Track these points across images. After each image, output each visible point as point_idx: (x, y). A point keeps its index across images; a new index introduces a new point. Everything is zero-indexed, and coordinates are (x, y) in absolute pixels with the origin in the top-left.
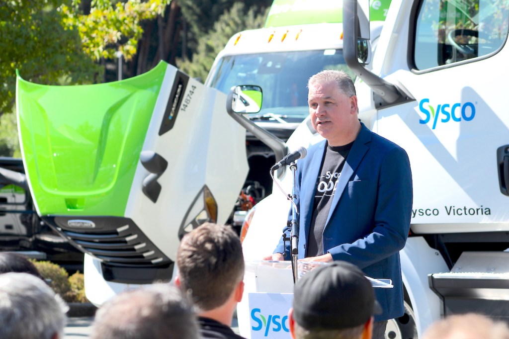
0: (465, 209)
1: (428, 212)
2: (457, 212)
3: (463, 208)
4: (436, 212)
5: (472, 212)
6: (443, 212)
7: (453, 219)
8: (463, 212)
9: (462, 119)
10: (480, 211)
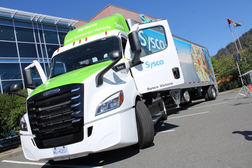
0: (166, 84)
1: (155, 88)
2: (164, 86)
3: (165, 84)
4: (157, 87)
5: (168, 85)
6: (159, 87)
7: (163, 88)
8: (165, 85)
9: (160, 64)
10: (170, 84)
